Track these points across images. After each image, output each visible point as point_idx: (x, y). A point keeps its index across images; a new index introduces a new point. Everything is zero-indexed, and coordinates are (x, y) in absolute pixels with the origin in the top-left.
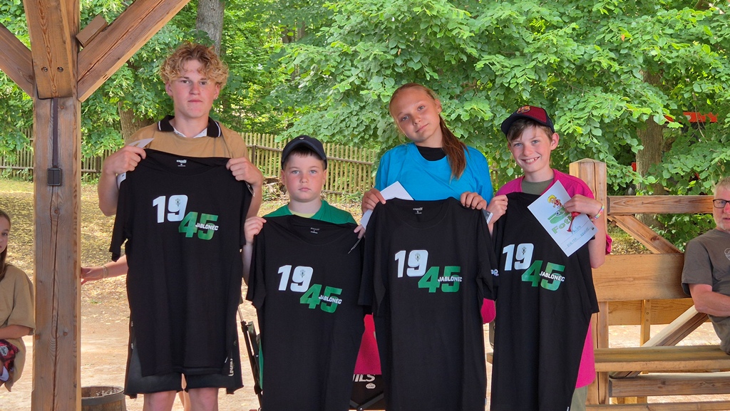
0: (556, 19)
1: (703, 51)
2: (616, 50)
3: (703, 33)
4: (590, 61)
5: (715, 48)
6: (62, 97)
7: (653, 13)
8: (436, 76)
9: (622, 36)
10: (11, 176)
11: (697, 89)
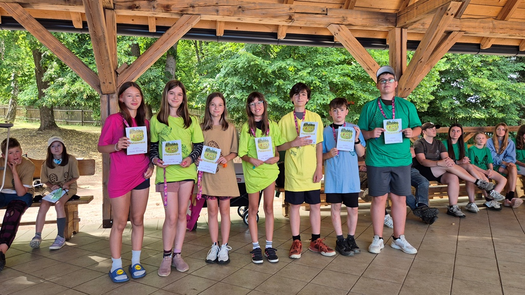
0: (300, 67)
1: (348, 80)
2: (321, 79)
3: (348, 73)
4: (312, 83)
5: (352, 78)
6: (111, 94)
7: (333, 67)
8: (257, 88)
9: (324, 74)
10: (96, 126)
11: (348, 93)
